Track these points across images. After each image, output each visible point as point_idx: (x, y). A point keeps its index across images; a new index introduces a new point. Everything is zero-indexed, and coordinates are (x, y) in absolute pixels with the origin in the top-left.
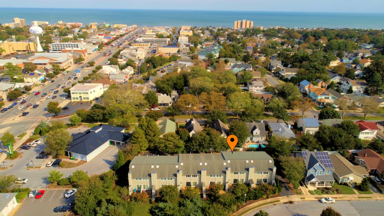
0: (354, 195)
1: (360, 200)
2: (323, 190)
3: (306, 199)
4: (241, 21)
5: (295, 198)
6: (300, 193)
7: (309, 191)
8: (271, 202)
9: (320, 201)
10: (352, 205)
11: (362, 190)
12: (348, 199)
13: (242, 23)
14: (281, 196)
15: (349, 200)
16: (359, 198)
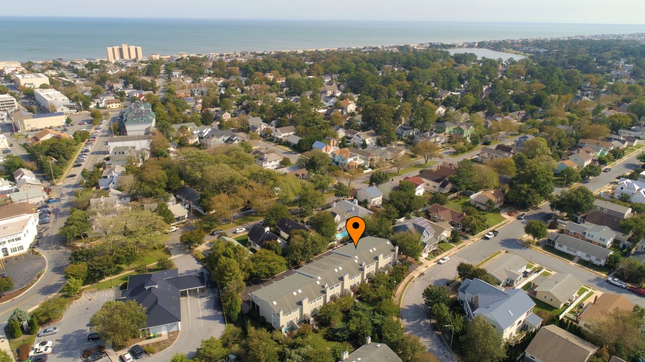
0: (454, 248)
1: (460, 251)
2: (434, 254)
3: (429, 266)
4: (118, 47)
5: (422, 269)
6: (421, 264)
7: (425, 258)
8: (410, 281)
9: (439, 263)
10: (459, 256)
11: (456, 242)
12: (453, 253)
13: (121, 50)
14: (411, 272)
15: (455, 254)
16: (459, 249)
